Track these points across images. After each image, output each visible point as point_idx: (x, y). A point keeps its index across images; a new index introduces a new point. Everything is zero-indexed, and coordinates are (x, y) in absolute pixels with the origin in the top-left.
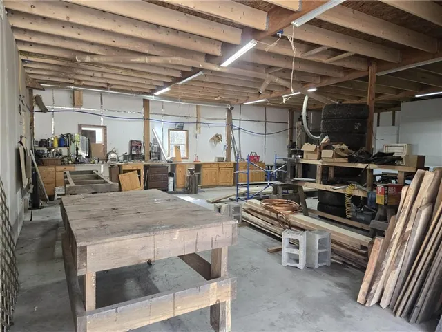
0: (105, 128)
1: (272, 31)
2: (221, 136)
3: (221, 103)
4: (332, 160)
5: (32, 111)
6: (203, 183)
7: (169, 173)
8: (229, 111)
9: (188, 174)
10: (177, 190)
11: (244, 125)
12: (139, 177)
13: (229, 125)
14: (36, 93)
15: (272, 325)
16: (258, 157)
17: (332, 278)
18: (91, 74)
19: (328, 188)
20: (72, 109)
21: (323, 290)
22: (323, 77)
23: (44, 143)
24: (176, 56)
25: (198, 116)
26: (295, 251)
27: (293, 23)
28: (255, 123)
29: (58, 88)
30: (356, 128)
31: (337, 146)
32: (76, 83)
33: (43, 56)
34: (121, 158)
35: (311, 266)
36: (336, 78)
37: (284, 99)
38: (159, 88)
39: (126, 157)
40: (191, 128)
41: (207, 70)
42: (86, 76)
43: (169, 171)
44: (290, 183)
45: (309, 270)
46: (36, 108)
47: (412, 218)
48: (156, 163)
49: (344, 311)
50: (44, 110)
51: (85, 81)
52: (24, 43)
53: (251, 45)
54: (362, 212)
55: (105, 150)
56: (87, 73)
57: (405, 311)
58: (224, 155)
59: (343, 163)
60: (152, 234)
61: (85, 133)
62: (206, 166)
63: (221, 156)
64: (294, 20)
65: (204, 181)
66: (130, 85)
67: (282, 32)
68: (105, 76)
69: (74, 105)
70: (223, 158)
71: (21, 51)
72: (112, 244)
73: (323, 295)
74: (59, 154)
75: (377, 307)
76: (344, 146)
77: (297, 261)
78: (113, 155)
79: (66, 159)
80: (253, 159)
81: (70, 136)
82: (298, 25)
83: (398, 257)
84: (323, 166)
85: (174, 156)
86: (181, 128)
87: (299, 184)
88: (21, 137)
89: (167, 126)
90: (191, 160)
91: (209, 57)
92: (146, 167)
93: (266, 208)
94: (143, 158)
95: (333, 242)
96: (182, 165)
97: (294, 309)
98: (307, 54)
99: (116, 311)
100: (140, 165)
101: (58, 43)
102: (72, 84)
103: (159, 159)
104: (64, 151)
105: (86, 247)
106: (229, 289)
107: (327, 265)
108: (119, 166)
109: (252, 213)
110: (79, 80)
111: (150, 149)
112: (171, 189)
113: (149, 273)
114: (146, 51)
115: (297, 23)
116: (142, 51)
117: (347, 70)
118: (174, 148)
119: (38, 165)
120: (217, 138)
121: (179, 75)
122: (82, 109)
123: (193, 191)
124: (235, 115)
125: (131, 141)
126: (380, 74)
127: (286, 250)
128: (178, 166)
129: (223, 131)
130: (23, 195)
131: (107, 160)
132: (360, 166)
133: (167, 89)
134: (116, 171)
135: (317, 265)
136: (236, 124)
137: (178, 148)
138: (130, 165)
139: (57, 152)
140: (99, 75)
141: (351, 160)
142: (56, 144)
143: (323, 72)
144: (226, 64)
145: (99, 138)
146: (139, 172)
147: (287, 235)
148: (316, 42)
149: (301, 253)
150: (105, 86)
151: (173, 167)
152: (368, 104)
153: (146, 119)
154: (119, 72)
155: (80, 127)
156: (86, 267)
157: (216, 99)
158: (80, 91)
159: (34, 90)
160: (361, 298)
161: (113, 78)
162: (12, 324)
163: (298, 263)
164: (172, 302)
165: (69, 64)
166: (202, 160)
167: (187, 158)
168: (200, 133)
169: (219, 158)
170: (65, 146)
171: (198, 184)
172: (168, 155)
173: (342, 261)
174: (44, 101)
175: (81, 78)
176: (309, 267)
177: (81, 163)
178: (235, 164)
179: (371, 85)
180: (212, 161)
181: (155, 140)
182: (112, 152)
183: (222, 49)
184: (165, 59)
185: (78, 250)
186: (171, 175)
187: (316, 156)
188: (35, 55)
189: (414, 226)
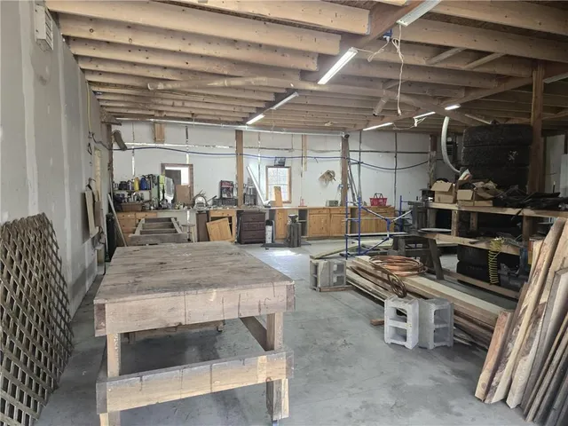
0: (191, 166)
1: (376, 35)
2: (333, 173)
3: (333, 130)
4: (471, 204)
5: (111, 149)
6: (309, 233)
7: (268, 221)
8: (345, 140)
9: (289, 222)
10: (277, 242)
11: (365, 158)
12: (231, 226)
13: (345, 159)
14: (114, 128)
15: (349, 415)
16: (385, 200)
17: (451, 363)
18: (170, 103)
19: (466, 241)
20: (154, 145)
21: (432, 378)
22: (468, 89)
23: (124, 186)
24: (260, 75)
25: (304, 147)
26: (401, 325)
27: (399, 21)
28: (381, 155)
29: (136, 122)
30: (512, 158)
31: (479, 184)
32: (157, 115)
33: (116, 86)
34: (210, 203)
35: (425, 346)
36: (485, 89)
37: (416, 121)
38: (252, 115)
39: (215, 202)
40: (296, 164)
41: (301, 90)
42: (166, 105)
43: (267, 218)
44: (417, 235)
45: (420, 351)
46: (115, 146)
47: (548, 285)
48: (250, 209)
49: (453, 406)
50: (123, 148)
51: (167, 112)
52: (93, 72)
53: (350, 55)
54: (518, 275)
55: (191, 194)
56: (165, 102)
57: (540, 413)
58: (338, 198)
59: (486, 207)
60: (182, 293)
61: (169, 174)
62: (314, 212)
63: (333, 199)
64: (399, 18)
65: (310, 231)
66: (218, 113)
67: (390, 35)
68: (187, 104)
69: (155, 140)
70: (337, 202)
71: (89, 82)
72: (133, 303)
73: (430, 383)
74: (140, 199)
75: (502, 405)
76: (491, 185)
77: (405, 338)
78: (200, 199)
79: (148, 205)
80: (378, 202)
81: (151, 177)
82: (406, 24)
83: (530, 339)
84: (460, 212)
85: (274, 199)
86: (282, 165)
87: (429, 236)
88: (90, 180)
89: (265, 163)
90: (296, 204)
91: (304, 74)
92: (239, 213)
93: (377, 267)
94: (235, 202)
95: (456, 313)
96: (283, 211)
97: (384, 398)
98: (435, 60)
99: (141, 380)
100: (231, 211)
101: (128, 70)
102: (152, 116)
103: (255, 204)
104: (146, 195)
105: (104, 305)
106: (285, 365)
107: (448, 345)
108: (208, 212)
109: (360, 272)
110: (160, 112)
111: (244, 191)
112: (269, 241)
113: (216, 341)
114: (226, 73)
115: (404, 22)
116: (220, 72)
117: (501, 78)
118: (273, 190)
119: (117, 211)
120: (329, 176)
121: (272, 98)
122: (166, 145)
123: (296, 244)
124: (353, 145)
125: (222, 182)
126: (548, 81)
127: (390, 323)
128: (277, 212)
129: (336, 167)
130: (94, 245)
131: (193, 205)
132: (511, 211)
133: (261, 117)
134: (204, 217)
135: (431, 345)
136: (354, 157)
137: (278, 189)
138: (220, 210)
139: (138, 196)
140: (179, 104)
141: (497, 203)
142: (137, 187)
143: (466, 82)
144: (324, 80)
145: (185, 180)
146: (230, 219)
147: (392, 304)
148: (442, 43)
149: (410, 327)
150: (190, 116)
151: (272, 213)
152: (532, 124)
153: (239, 154)
154: (201, 98)
155: (163, 166)
156: (105, 327)
157: (326, 125)
158: (160, 123)
159: (113, 126)
160: (480, 391)
161: (196, 106)
162: (56, 387)
163: (406, 340)
164: (209, 375)
165: (145, 93)
166: (309, 204)
167: (290, 202)
168: (306, 170)
169: (330, 202)
170: (146, 189)
171: (303, 234)
172: (265, 198)
173: (470, 342)
174: (124, 137)
175: (160, 108)
176: (421, 348)
177: (164, 209)
178: (352, 209)
179: (536, 97)
180: (323, 205)
181: (250, 181)
182: (199, 195)
183: (318, 63)
184: (247, 80)
185: (95, 309)
186: (269, 223)
187: (451, 198)
188: (108, 85)
189: (552, 297)
